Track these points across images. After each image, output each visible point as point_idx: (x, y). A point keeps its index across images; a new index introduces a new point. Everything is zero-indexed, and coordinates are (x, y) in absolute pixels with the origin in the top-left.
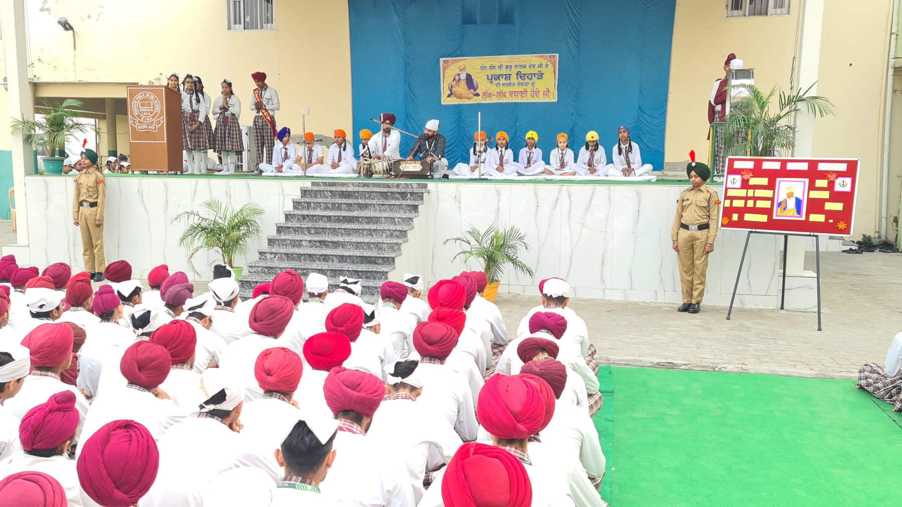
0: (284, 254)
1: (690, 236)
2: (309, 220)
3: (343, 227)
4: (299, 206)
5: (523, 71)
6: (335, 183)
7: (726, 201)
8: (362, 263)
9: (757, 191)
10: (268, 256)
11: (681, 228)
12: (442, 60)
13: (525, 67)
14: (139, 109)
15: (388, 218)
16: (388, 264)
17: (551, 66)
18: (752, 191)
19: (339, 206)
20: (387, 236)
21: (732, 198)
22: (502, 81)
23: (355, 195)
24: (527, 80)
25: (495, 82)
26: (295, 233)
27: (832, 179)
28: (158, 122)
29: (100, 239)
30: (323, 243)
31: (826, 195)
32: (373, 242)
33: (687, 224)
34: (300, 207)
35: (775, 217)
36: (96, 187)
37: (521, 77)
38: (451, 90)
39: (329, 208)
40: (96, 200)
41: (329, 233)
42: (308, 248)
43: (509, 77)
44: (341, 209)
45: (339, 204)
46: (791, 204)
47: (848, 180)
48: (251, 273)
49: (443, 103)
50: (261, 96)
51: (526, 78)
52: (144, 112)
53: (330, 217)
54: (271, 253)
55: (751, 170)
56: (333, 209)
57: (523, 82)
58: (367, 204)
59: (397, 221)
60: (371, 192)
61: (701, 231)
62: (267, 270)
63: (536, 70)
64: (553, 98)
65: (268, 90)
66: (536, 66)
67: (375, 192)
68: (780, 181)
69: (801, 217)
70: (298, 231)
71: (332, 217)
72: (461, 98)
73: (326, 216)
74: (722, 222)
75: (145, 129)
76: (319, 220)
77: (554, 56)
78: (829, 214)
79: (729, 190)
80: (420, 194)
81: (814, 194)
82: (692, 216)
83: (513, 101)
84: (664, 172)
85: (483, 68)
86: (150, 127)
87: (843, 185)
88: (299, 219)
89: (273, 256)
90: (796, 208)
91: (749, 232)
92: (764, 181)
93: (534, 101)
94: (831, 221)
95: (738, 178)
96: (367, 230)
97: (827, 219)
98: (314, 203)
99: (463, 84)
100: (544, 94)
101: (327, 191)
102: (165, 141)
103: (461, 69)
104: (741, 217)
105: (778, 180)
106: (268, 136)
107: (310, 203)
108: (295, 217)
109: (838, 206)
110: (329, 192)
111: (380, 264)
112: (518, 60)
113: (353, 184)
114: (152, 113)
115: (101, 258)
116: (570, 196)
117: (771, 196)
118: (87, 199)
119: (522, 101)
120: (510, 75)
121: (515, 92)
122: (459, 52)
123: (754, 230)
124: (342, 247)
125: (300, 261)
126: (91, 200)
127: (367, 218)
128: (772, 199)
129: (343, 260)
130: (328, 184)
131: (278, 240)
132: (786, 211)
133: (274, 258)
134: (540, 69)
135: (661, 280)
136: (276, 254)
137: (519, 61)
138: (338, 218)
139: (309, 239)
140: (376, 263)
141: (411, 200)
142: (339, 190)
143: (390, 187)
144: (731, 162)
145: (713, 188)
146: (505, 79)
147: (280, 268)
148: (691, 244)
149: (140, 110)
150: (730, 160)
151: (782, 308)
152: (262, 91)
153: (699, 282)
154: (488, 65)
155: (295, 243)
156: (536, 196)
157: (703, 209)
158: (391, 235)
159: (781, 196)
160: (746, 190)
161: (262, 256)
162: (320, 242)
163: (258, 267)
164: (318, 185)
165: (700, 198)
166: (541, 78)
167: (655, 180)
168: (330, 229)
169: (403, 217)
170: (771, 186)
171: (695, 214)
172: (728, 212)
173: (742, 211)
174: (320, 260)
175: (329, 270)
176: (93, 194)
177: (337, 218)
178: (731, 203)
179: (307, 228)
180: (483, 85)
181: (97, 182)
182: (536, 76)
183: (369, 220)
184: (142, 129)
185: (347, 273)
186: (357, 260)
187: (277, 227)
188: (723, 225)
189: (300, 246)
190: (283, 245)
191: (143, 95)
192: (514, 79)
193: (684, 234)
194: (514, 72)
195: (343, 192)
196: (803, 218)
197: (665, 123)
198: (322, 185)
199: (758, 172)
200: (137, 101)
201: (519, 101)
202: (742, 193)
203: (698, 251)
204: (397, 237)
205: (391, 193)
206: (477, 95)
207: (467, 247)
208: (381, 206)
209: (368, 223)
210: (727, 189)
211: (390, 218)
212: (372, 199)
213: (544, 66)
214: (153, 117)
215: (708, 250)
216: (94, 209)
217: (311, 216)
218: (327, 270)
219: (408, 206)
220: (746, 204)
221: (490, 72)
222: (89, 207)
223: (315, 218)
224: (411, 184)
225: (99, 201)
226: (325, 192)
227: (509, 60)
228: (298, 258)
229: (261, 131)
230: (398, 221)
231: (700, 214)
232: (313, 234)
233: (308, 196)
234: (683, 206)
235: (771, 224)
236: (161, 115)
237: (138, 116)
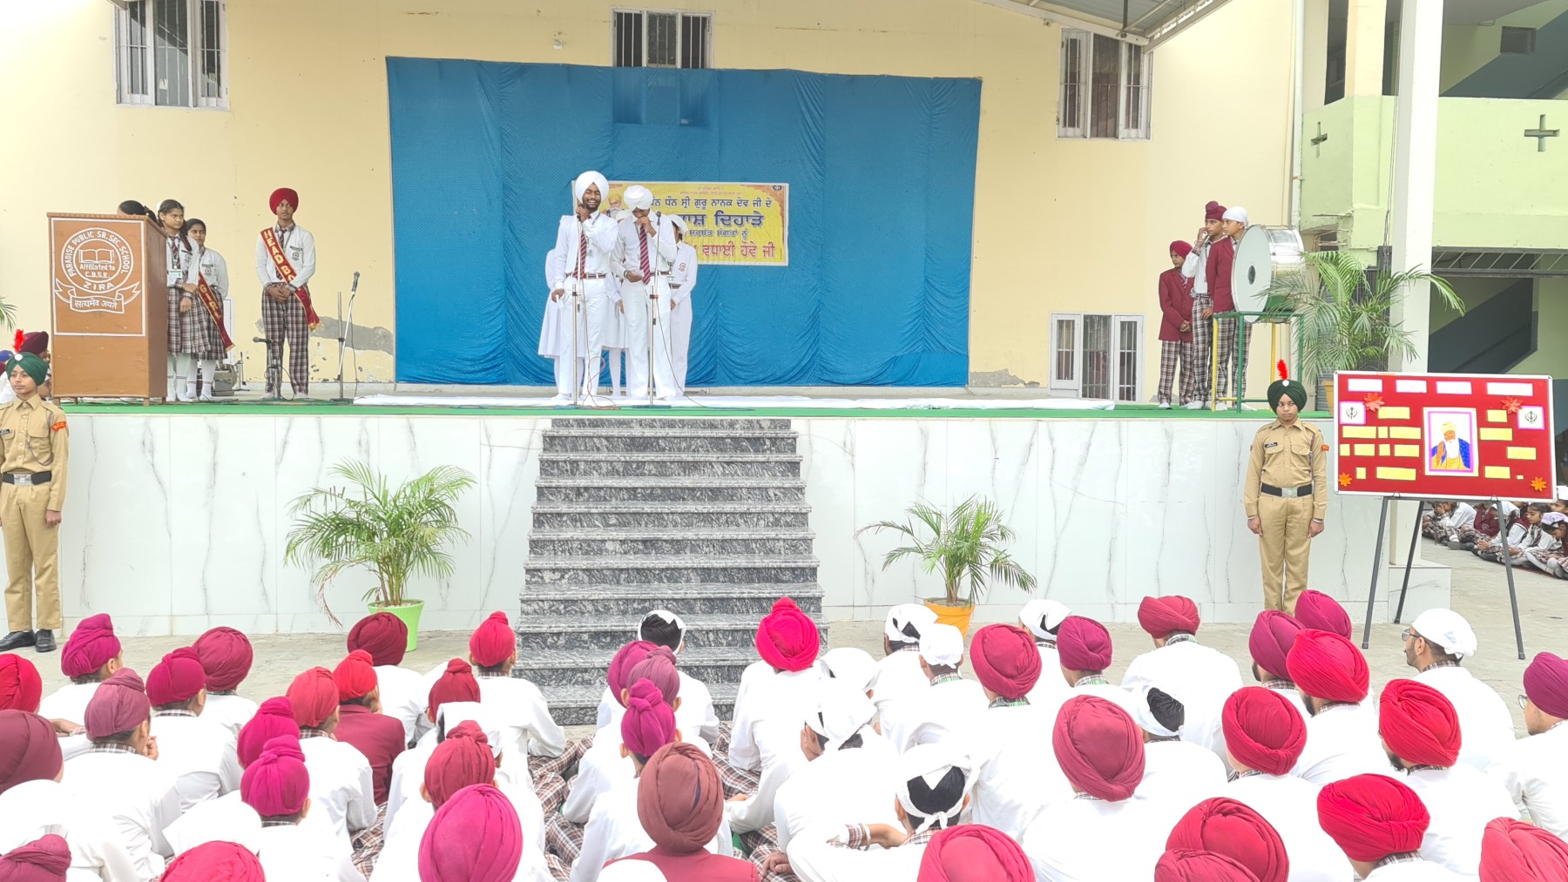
0: (583, 570)
1: (1285, 507)
2: (589, 497)
3: (679, 510)
4: (553, 469)
5: (727, 210)
6: (602, 420)
7: (1342, 446)
8: (751, 581)
9: (1393, 429)
10: (548, 576)
11: (1263, 494)
13: (730, 203)
14: (78, 264)
15: (754, 489)
16: (803, 582)
17: (775, 204)
18: (1385, 428)
19: (638, 468)
20: (768, 526)
21: (1352, 442)
23: (658, 444)
24: (734, 227)
26: (575, 526)
27: (1513, 409)
28: (128, 294)
30: (649, 545)
31: (1506, 434)
32: (757, 537)
33: (1277, 486)
34: (556, 471)
35: (1428, 473)
36: (49, 437)
37: (722, 220)
39: (617, 471)
40: (47, 468)
41: (646, 524)
42: (618, 555)
43: (703, 220)
44: (643, 474)
45: (638, 462)
46: (1453, 450)
47: (1538, 411)
48: (528, 614)
51: (733, 223)
52: (90, 271)
53: (635, 489)
54: (554, 570)
55: (1379, 394)
56: (626, 473)
57: (727, 229)
58: (696, 462)
59: (772, 495)
60: (692, 438)
61: (1301, 498)
62: (562, 606)
63: (749, 210)
64: (781, 259)
66: (750, 204)
67: (699, 438)
68: (1429, 413)
69: (1472, 471)
70: (581, 521)
71: (639, 490)
73: (626, 489)
74: (1339, 483)
75: (92, 307)
76: (611, 497)
77: (781, 187)
78: (1516, 466)
79: (1345, 428)
80: (790, 441)
81: (1489, 434)
82: (1284, 471)
83: (710, 263)
84: (969, 388)
86: (105, 303)
87: (1531, 418)
88: (567, 496)
89: (557, 575)
90: (1463, 457)
91: (1385, 497)
92: (1403, 413)
93: (747, 264)
94: (1520, 477)
95: (1359, 408)
96: (726, 514)
97: (1513, 473)
98: (586, 461)
100: (764, 251)
101: (599, 437)
102: (144, 334)
104: (1371, 473)
105: (1426, 410)
107: (577, 462)
108: (559, 492)
109: (1529, 453)
110: (603, 440)
111: (786, 582)
112: (717, 190)
113: (640, 423)
114: (110, 273)
115: (54, 598)
116: (1052, 440)
117: (1419, 437)
118: (26, 466)
119: (726, 263)
120: (703, 216)
121: (712, 246)
123: (1397, 495)
124: (691, 552)
125: (618, 583)
126: (37, 468)
127: (711, 490)
128: (1420, 442)
129: (709, 576)
130: (587, 423)
131: (554, 541)
132: (1445, 462)
133: (560, 579)
134: (756, 208)
136: (564, 571)
137: (720, 193)
138: (651, 493)
139: (622, 535)
140: (778, 581)
141: (771, 451)
142: (626, 435)
143: (716, 427)
144: (1343, 381)
145: (1317, 425)
146: (695, 223)
147: (592, 600)
148: (1285, 521)
149: (82, 267)
150: (1340, 377)
151: (1397, 621)
155: (589, 545)
156: (994, 440)
157: (1304, 459)
158: (776, 523)
159: (1435, 437)
160: (1374, 428)
161: (533, 576)
162: (644, 542)
163: (543, 601)
164: (567, 426)
165: (1296, 441)
166: (758, 224)
168: (648, 514)
169: (785, 486)
170: (1416, 421)
171: (1293, 468)
172: (1347, 465)
173: (1372, 463)
174: (660, 580)
175: (700, 599)
176: (40, 454)
177: (649, 491)
178: (1352, 450)
179: (600, 514)
181: (54, 427)
182: (751, 221)
183: (715, 494)
184: (85, 308)
185: (738, 604)
186: (739, 575)
187: (534, 514)
188: (1341, 487)
189: (600, 552)
190: (563, 551)
191: (90, 235)
192: (710, 223)
193: (1270, 503)
194: (710, 211)
195: (633, 439)
196: (1475, 473)
197: (968, 307)
198: (575, 424)
199: (1391, 396)
200: (75, 247)
201: (721, 263)
202: (1370, 432)
203: (1296, 532)
204: (788, 525)
205: (733, 439)
208: (726, 466)
209: (713, 499)
210: (1341, 426)
211: (759, 488)
212: (694, 451)
213: (763, 203)
214: (115, 282)
215: (1314, 528)
216: (43, 487)
217: (595, 488)
218: (695, 600)
219: (781, 463)
220: (1377, 450)
222: (30, 483)
223: (602, 493)
224: (758, 421)
225: (56, 469)
226: (595, 440)
227: (702, 190)
228: (614, 576)
230: (776, 495)
231: (1302, 468)
232: (614, 525)
233: (558, 448)
235: (1424, 483)
236: (136, 277)
237: (77, 279)
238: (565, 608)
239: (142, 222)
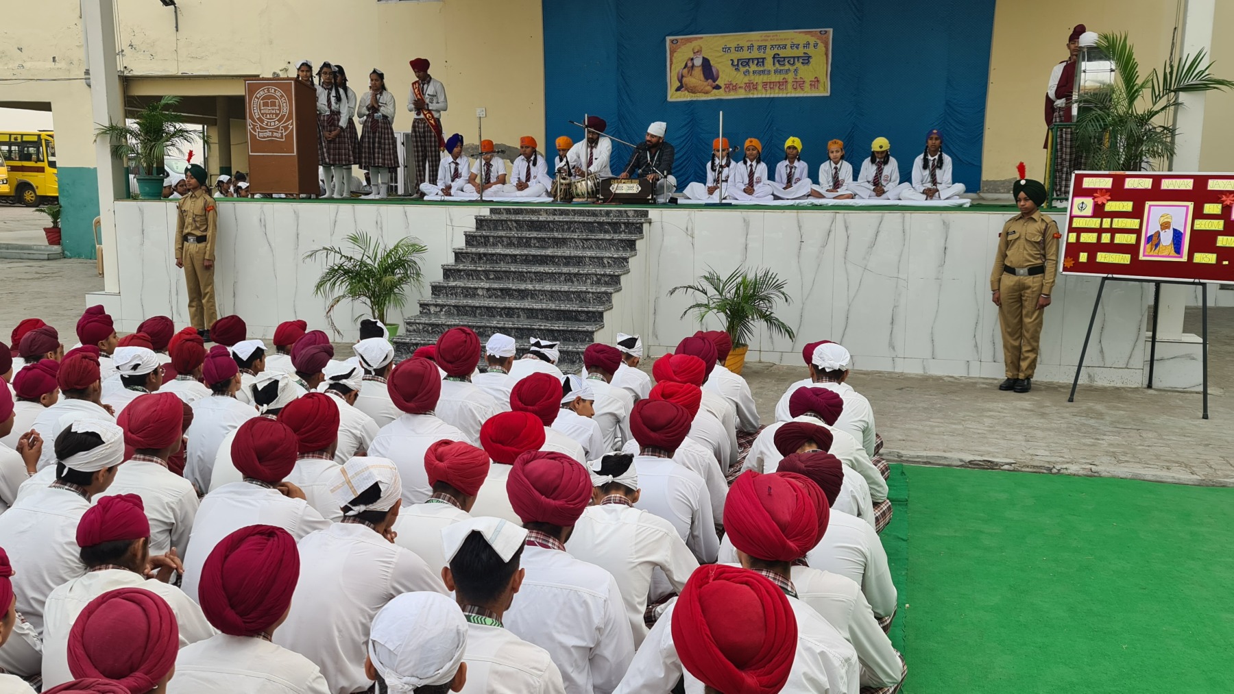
0: (454, 306)
1: (1018, 284)
2: (487, 260)
3: (533, 270)
4: (473, 241)
5: (783, 53)
6: (521, 209)
7: (1070, 234)
8: (558, 319)
9: (1115, 220)
10: (432, 309)
11: (1005, 273)
12: (668, 39)
13: (785, 47)
14: (260, 110)
15: (594, 258)
16: (594, 321)
17: (821, 46)
18: (1109, 220)
19: (527, 242)
20: (593, 283)
21: (1079, 231)
22: (753, 67)
23: (549, 226)
24: (787, 67)
25: (742, 69)
26: (468, 279)
27: (1228, 202)
28: (286, 128)
29: (209, 285)
30: (506, 293)
31: (1218, 225)
32: (574, 290)
33: (1013, 266)
34: (475, 243)
36: (205, 215)
37: (778, 61)
38: (680, 81)
39: (514, 244)
40: (204, 233)
41: (513, 279)
42: (485, 298)
43: (763, 62)
44: (530, 246)
45: (527, 238)
46: (1167, 238)
48: (410, 331)
49: (669, 99)
50: (423, 91)
51: (786, 63)
52: (267, 114)
53: (515, 256)
54: (436, 305)
55: (1107, 190)
56: (519, 245)
57: (782, 68)
58: (565, 239)
59: (606, 262)
60: (571, 222)
61: (1032, 277)
62: (430, 328)
63: (800, 52)
64: (824, 91)
65: (431, 83)
66: (801, 46)
67: (576, 222)
68: (1150, 206)
69: (1181, 257)
70: (472, 275)
71: (518, 257)
72: (694, 92)
73: (510, 255)
75: (268, 137)
76: (500, 260)
77: (826, 32)
78: (1223, 253)
79: (1075, 219)
80: (638, 225)
81: (1202, 225)
82: (1020, 255)
83: (768, 96)
84: (981, 194)
85: (726, 49)
86: (275, 134)
88: (473, 259)
89: (438, 309)
90: (1174, 244)
91: (1103, 278)
92: (1127, 206)
93: (797, 95)
94: (1226, 263)
95: (1089, 202)
96: (565, 274)
97: (1219, 260)
98: (493, 237)
99: (698, 73)
100: (811, 85)
101: (511, 221)
102: (295, 154)
103: (696, 51)
104: (1092, 257)
105: (1148, 204)
106: (431, 147)
107: (488, 237)
108: (468, 256)
110: (513, 223)
111: (582, 321)
112: (775, 37)
113: (546, 211)
114: (277, 115)
115: (212, 311)
116: (847, 228)
117: (1137, 227)
118: (193, 232)
119: (780, 95)
120: (763, 59)
121: (770, 83)
122: (693, 27)
123: (1110, 276)
124: (531, 298)
125: (475, 316)
126: (198, 233)
127: (565, 258)
128: (1138, 232)
129: (532, 314)
130: (512, 211)
131: (445, 287)
132: (1158, 249)
133: (440, 312)
134: (806, 50)
135: (976, 346)
136: (442, 306)
137: (777, 40)
138: (526, 259)
139: (487, 286)
140: (577, 320)
141: (625, 233)
142: (528, 219)
143: (597, 216)
144: (1079, 179)
145: (1051, 216)
146: (757, 65)
147: (448, 325)
148: (1019, 293)
149: (262, 112)
151: (1150, 386)
152: (423, 85)
153: (1029, 348)
154: (733, 45)
155: (467, 291)
156: (800, 227)
157: (1036, 245)
158: (598, 282)
160: (1099, 220)
161: (424, 309)
162: (501, 290)
163: (419, 324)
164: (499, 214)
165: (1032, 230)
166: (807, 63)
167: (968, 205)
168: (515, 272)
169: (614, 256)
170: (1137, 213)
171: (1025, 252)
172: (1073, 250)
173: (1092, 249)
174: (501, 316)
175: (514, 328)
176: (201, 225)
177: (524, 258)
178: (1078, 238)
179: (483, 271)
180: (726, 73)
181: (206, 209)
182: (801, 61)
183: (568, 260)
184: (264, 137)
185: (539, 333)
186: (551, 315)
187: (444, 269)
189: (474, 296)
190: (451, 294)
191: (266, 91)
192: (769, 64)
193: (1008, 280)
194: (769, 54)
195: (532, 222)
196: (1185, 259)
197: (983, 125)
198: (504, 212)
199: (1118, 192)
200: (258, 99)
201: (776, 96)
202: (1095, 223)
203: (1028, 305)
204: (607, 284)
205: (598, 223)
206: (718, 87)
207: (702, 299)
208: (585, 242)
209: (567, 264)
210: (1072, 218)
211: (597, 258)
212: (573, 231)
213: (812, 45)
214: (279, 121)
215: (1042, 304)
216: (202, 245)
217: (490, 254)
218: (511, 328)
219: (621, 241)
220: (1099, 238)
221: (736, 56)
222: (196, 242)
223: (495, 258)
224: (626, 211)
225: (209, 234)
226: (509, 223)
227: (763, 38)
228: (472, 311)
229: (423, 139)
230: (608, 263)
231: (1032, 253)
232: (493, 279)
233: (485, 228)
234: (1007, 240)
235: (1137, 267)
236: (290, 118)
237: (260, 119)
238: (432, 329)
239: (293, 82)
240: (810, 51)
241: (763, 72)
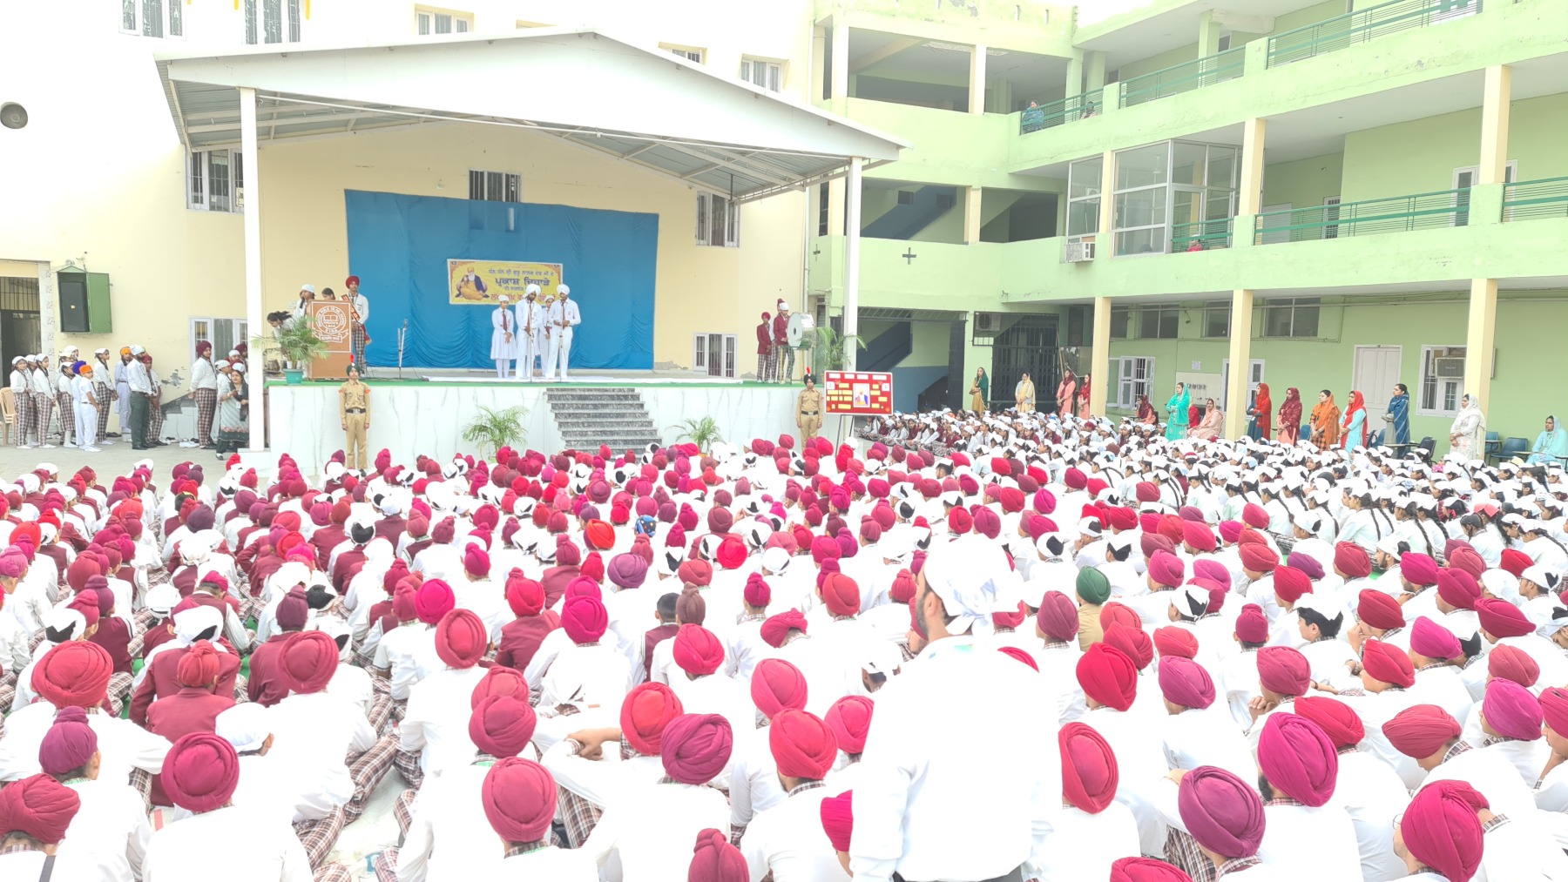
0: (583, 441)
1: (809, 419)
2: (573, 416)
3: (605, 421)
5: (531, 277)
9: (844, 391)
10: (572, 443)
11: (802, 414)
12: (449, 261)
15: (630, 413)
17: (556, 274)
18: (841, 391)
19: (586, 406)
20: (640, 426)
21: (830, 396)
22: (511, 284)
25: (504, 285)
26: (573, 426)
27: (880, 384)
28: (344, 334)
31: (878, 393)
32: (636, 430)
33: (807, 411)
34: (557, 407)
35: (854, 406)
36: (364, 396)
38: (459, 290)
39: (580, 407)
40: (364, 407)
41: (598, 426)
42: (595, 436)
44: (588, 409)
45: (584, 404)
46: (862, 398)
47: (888, 385)
49: (451, 302)
52: (328, 325)
53: (589, 414)
55: (839, 379)
61: (815, 415)
63: (542, 277)
66: (542, 272)
67: (602, 395)
69: (868, 405)
70: (575, 425)
72: (470, 299)
73: (586, 413)
75: (329, 340)
76: (582, 416)
77: (559, 265)
78: (881, 404)
80: (637, 396)
81: (874, 393)
82: (809, 406)
85: (492, 271)
86: (334, 338)
87: (886, 387)
88: (566, 416)
90: (865, 400)
91: (841, 415)
92: (847, 385)
95: (833, 384)
97: (880, 406)
98: (566, 404)
99: (472, 286)
101: (568, 394)
103: (469, 271)
104: (837, 406)
105: (854, 384)
108: (563, 415)
109: (884, 399)
112: (525, 266)
114: (336, 325)
117: (852, 394)
118: (358, 407)
120: (516, 279)
122: (466, 254)
123: (845, 414)
126: (361, 407)
127: (616, 414)
128: (852, 396)
131: (570, 431)
132: (860, 402)
134: (546, 275)
136: (578, 441)
137: (527, 267)
138: (595, 415)
139: (590, 430)
141: (634, 400)
142: (576, 394)
143: (608, 391)
144: (828, 374)
145: (819, 390)
148: (809, 424)
149: (324, 323)
154: (496, 269)
155: (582, 433)
157: (815, 402)
159: (857, 394)
165: (813, 396)
166: (547, 284)
168: (598, 422)
169: (640, 411)
170: (851, 388)
171: (812, 405)
172: (829, 404)
173: (837, 403)
176: (362, 402)
179: (576, 422)
180: (491, 287)
181: (366, 392)
183: (618, 415)
184: (326, 340)
187: (558, 422)
190: (574, 435)
191: (328, 309)
193: (805, 418)
194: (522, 276)
198: (555, 390)
199: (843, 380)
200: (322, 314)
202: (836, 392)
203: (813, 428)
204: (646, 426)
206: (487, 296)
208: (617, 405)
211: (633, 413)
212: (605, 400)
213: (548, 273)
214: (338, 329)
215: (819, 427)
216: (363, 415)
217: (573, 413)
219: (638, 404)
220: (839, 398)
221: (499, 276)
222: (359, 413)
223: (578, 415)
224: (623, 389)
225: (367, 407)
226: (565, 396)
227: (515, 264)
230: (639, 415)
231: (815, 405)
233: (554, 398)
234: (802, 400)
235: (853, 410)
236: (347, 327)
237: (322, 328)
240: (549, 277)
241: (518, 288)
